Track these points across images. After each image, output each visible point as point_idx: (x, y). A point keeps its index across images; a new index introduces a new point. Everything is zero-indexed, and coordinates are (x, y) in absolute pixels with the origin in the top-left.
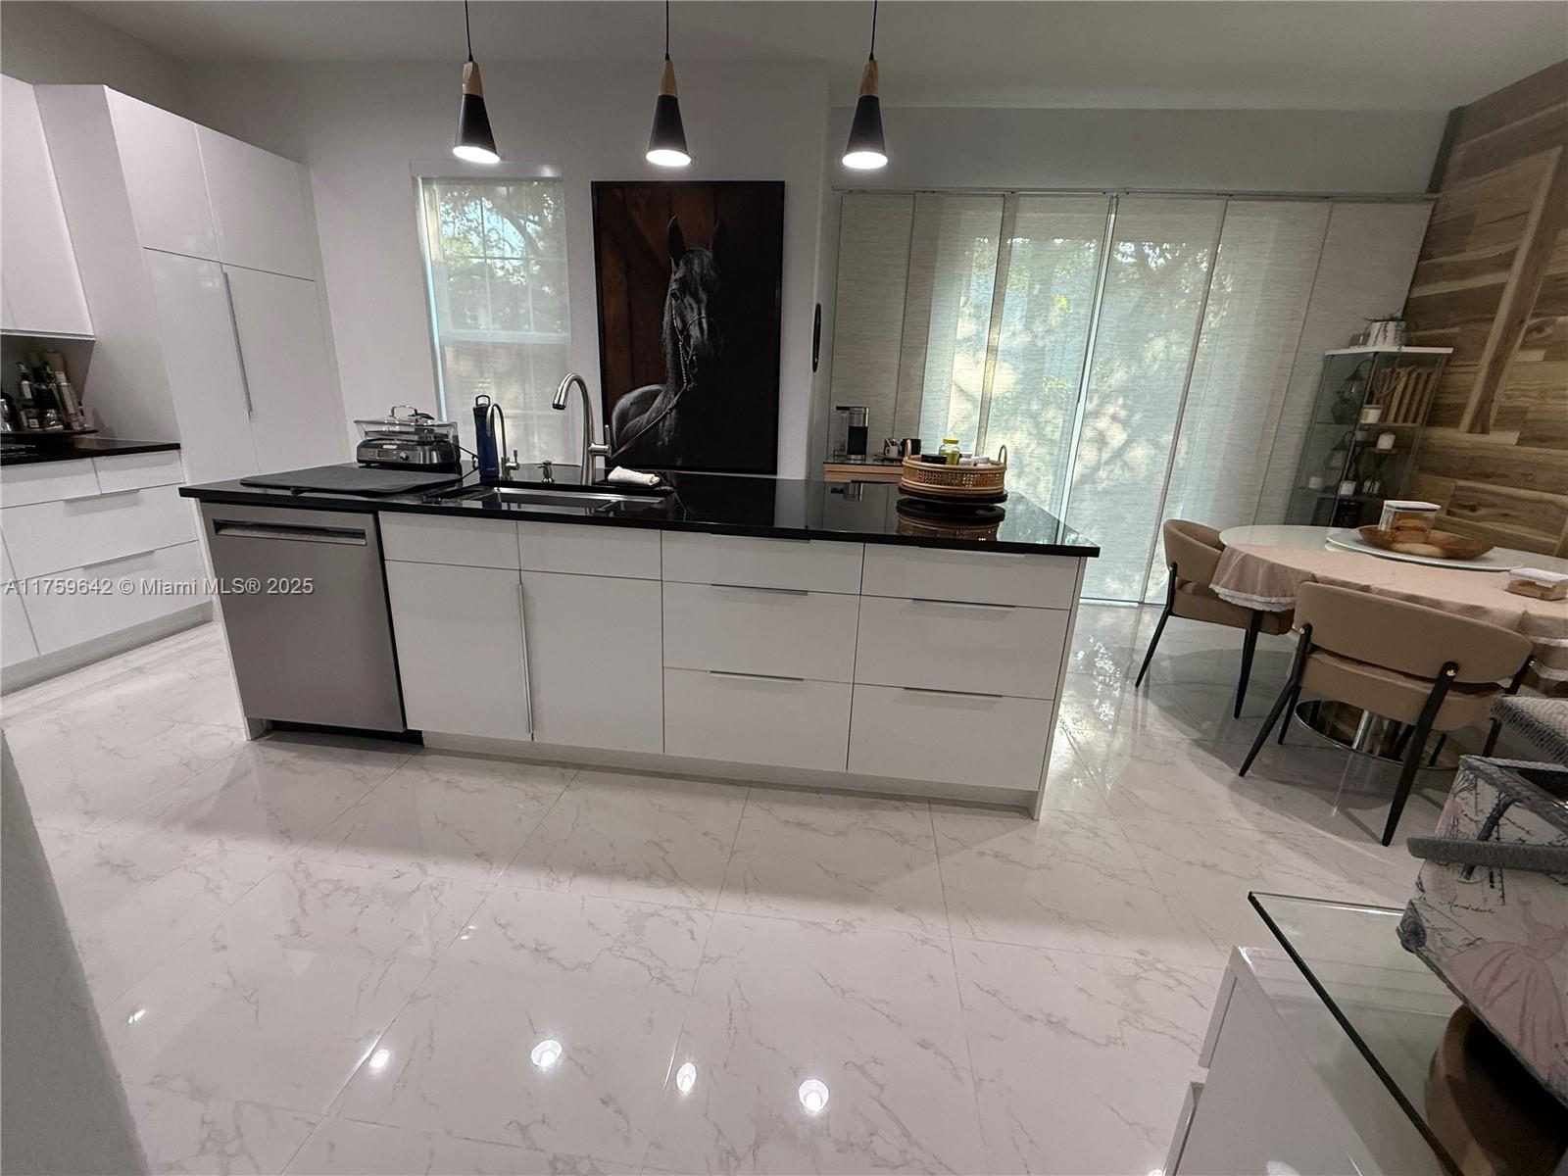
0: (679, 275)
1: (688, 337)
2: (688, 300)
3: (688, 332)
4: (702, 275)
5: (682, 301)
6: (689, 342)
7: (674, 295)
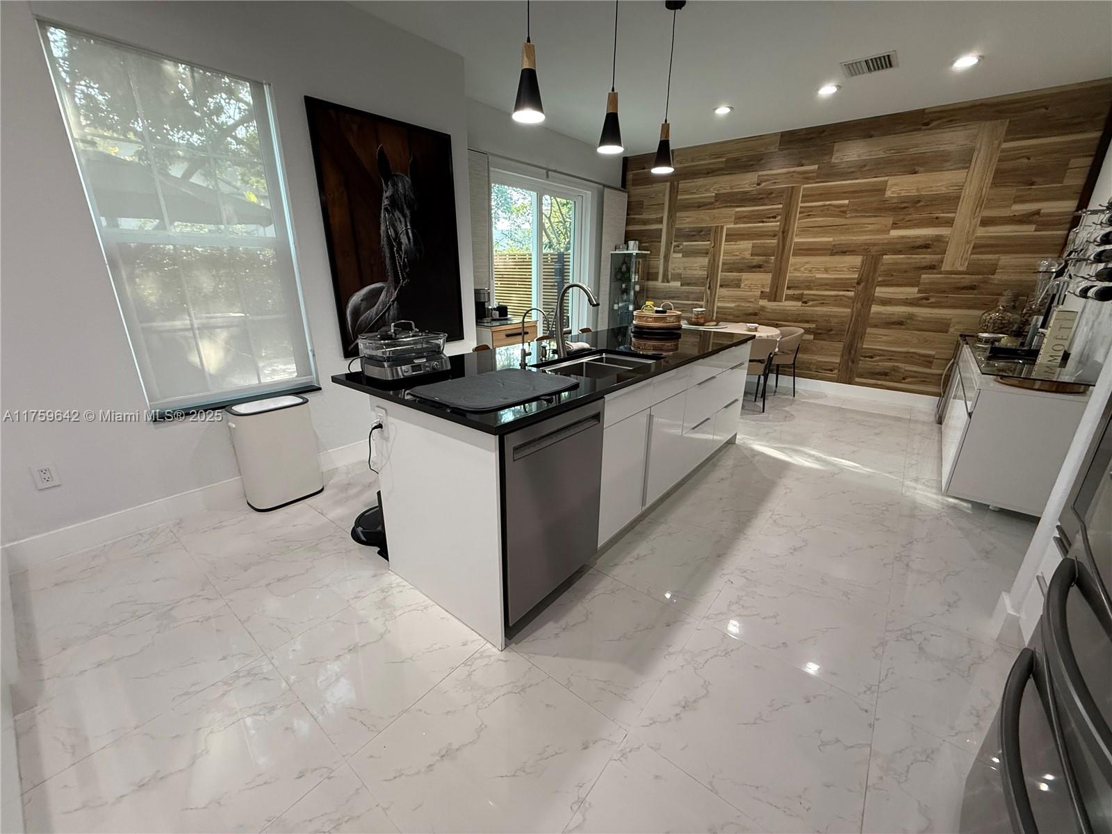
0: (388, 194)
1: (400, 244)
2: (397, 214)
3: (400, 240)
4: (405, 196)
5: (393, 215)
6: (401, 247)
7: (386, 209)
